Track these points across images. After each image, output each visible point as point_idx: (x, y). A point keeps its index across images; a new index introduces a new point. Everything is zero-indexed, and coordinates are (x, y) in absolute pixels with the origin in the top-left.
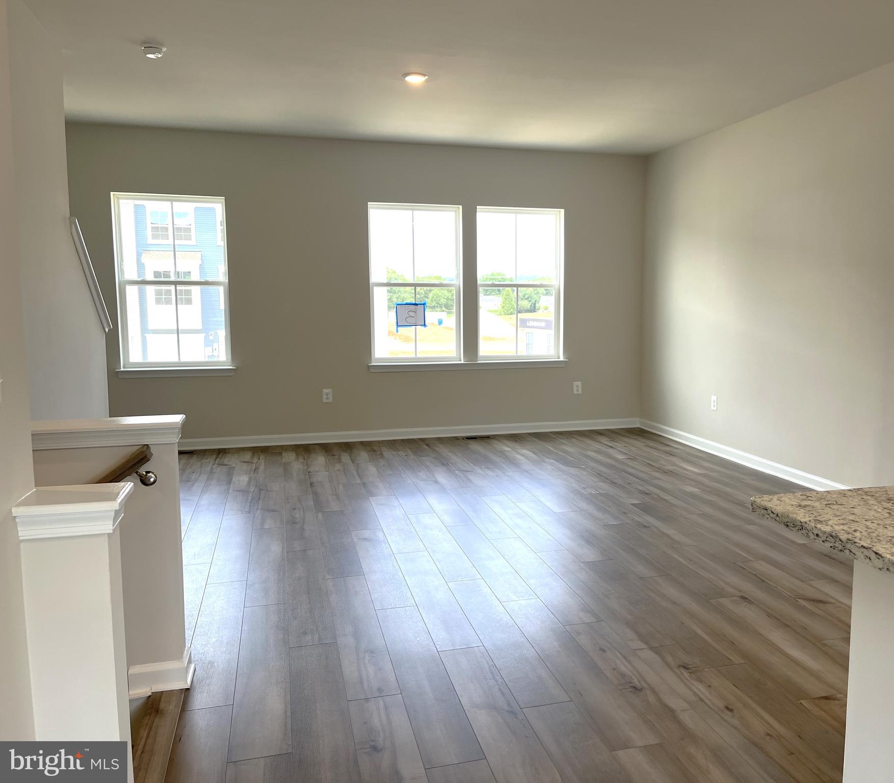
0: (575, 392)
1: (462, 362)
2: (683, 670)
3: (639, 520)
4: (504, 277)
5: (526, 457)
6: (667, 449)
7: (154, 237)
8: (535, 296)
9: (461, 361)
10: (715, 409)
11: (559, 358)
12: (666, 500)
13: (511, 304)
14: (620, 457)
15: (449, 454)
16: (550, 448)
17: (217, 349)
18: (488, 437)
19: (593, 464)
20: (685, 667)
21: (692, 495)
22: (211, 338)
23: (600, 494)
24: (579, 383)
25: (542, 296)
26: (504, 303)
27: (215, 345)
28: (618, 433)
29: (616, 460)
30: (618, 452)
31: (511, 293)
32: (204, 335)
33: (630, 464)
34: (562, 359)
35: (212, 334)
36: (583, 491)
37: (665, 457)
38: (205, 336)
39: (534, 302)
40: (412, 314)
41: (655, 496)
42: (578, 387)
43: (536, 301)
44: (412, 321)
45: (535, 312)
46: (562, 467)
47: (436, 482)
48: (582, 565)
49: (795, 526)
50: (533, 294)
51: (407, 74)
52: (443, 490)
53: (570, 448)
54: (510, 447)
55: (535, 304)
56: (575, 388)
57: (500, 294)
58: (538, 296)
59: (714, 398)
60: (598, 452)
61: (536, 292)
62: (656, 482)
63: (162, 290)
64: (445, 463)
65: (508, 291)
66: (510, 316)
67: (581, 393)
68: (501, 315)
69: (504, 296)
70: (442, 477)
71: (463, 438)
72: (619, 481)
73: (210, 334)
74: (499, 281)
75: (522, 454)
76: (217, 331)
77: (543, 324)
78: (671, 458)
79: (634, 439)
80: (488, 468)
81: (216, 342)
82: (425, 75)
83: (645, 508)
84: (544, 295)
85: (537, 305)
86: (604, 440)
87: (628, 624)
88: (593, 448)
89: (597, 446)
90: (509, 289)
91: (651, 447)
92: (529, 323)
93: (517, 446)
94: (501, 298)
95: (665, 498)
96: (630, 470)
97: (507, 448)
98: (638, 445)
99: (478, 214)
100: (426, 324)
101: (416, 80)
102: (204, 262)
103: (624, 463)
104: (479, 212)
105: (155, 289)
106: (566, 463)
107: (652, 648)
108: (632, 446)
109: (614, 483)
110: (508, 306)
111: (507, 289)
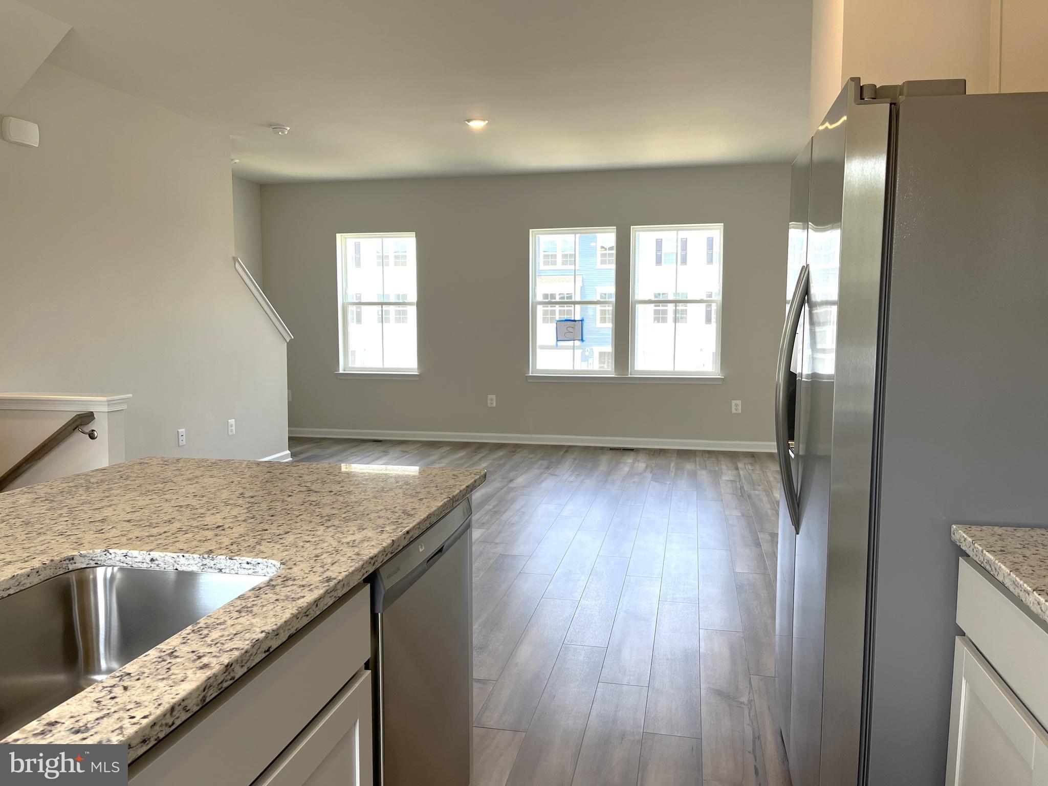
0: (733, 411)
1: (614, 376)
7: (546, 263)
17: (592, 364)
22: (587, 353)
27: (590, 360)
32: (582, 350)
35: (588, 350)
38: (582, 352)
40: (571, 330)
42: (737, 405)
44: (570, 336)
51: (469, 121)
56: (734, 407)
63: (548, 310)
71: (608, 448)
73: (586, 350)
76: (592, 347)
81: (591, 357)
82: (484, 120)
100: (584, 339)
101: (477, 125)
102: (585, 284)
105: (543, 310)
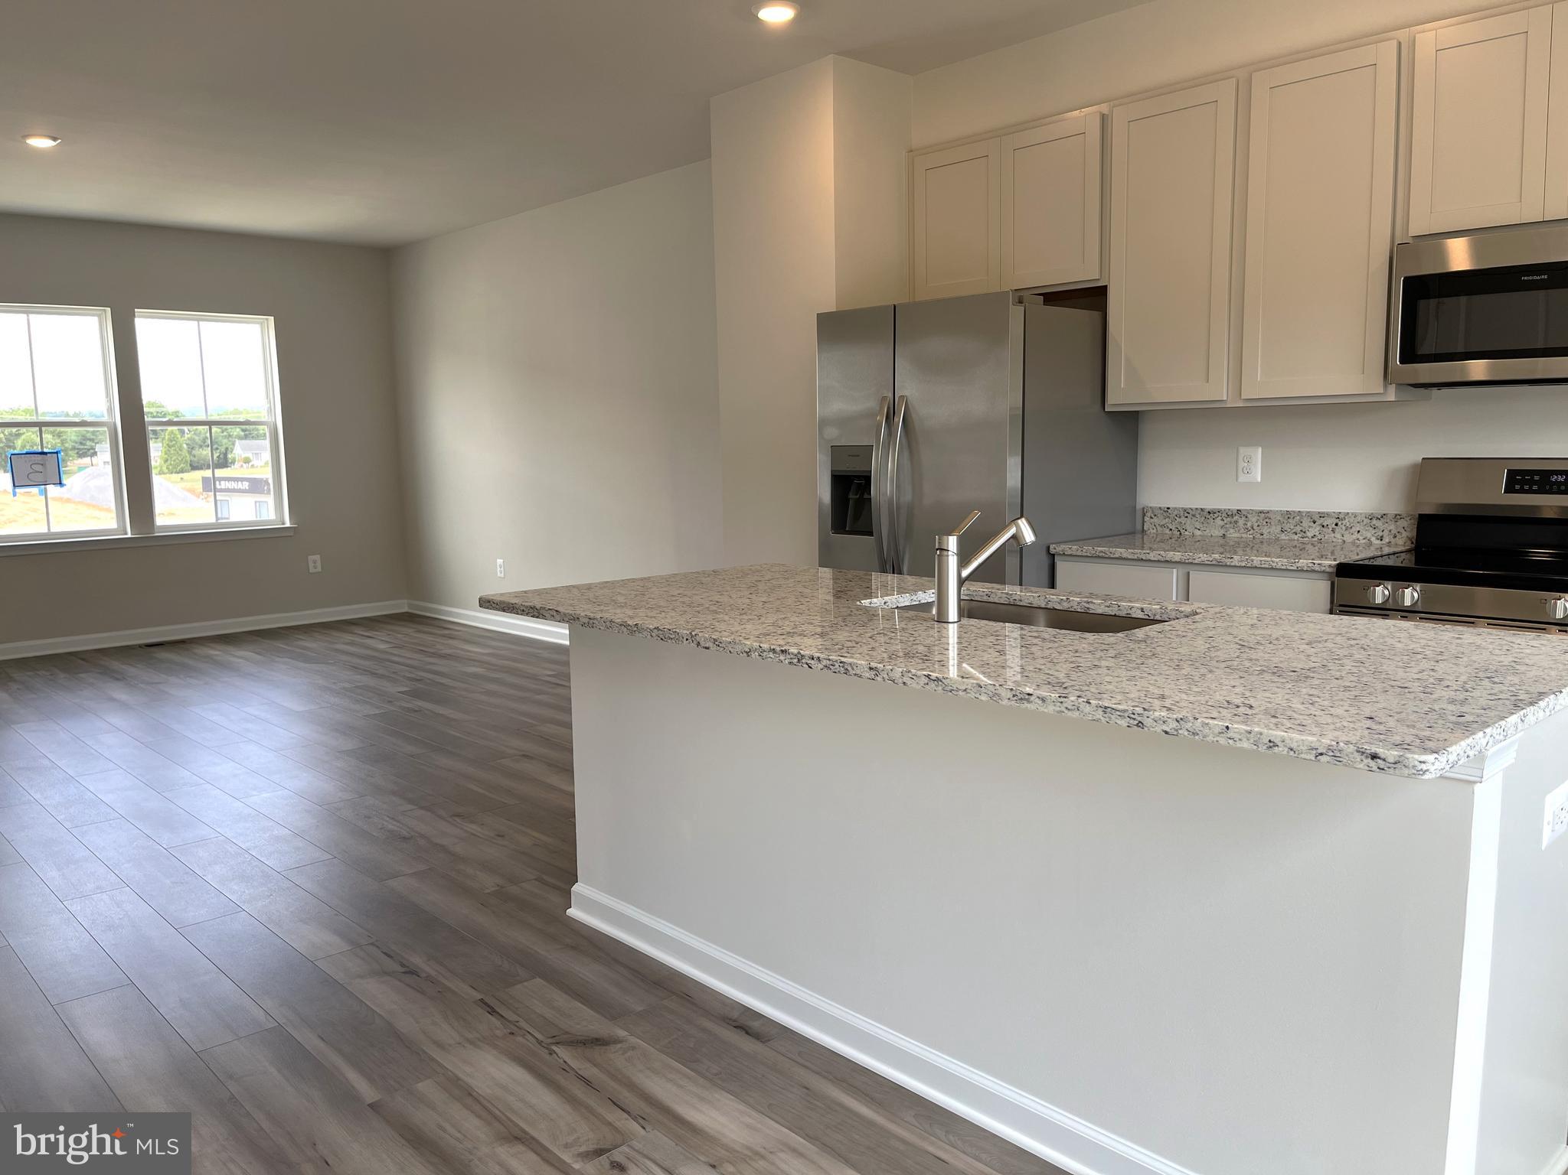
0: (312, 570)
1: (129, 535)
2: (456, 819)
3: (407, 706)
4: (163, 409)
5: (246, 659)
6: (447, 632)
8: (225, 441)
9: (126, 534)
10: (502, 575)
11: (283, 524)
12: (441, 684)
13: (181, 455)
14: (382, 646)
15: (123, 667)
16: (281, 646)
18: (183, 642)
19: (344, 658)
20: (458, 816)
21: (475, 676)
23: (357, 687)
24: (317, 557)
25: (237, 440)
26: (166, 454)
28: (379, 621)
29: (376, 650)
30: (379, 642)
31: (179, 436)
33: (395, 652)
34: (288, 524)
36: (334, 687)
37: (442, 641)
39: (223, 450)
40: (41, 468)
41: (428, 681)
42: (315, 562)
43: (227, 449)
44: (37, 478)
45: (227, 467)
46: (302, 665)
47: (113, 700)
48: (338, 754)
49: (509, 608)
50: (220, 438)
51: (29, 136)
52: (124, 706)
53: (311, 644)
54: (220, 651)
55: (225, 454)
56: (311, 565)
57: (157, 438)
58: (230, 441)
59: (500, 561)
60: (352, 644)
61: (225, 433)
62: (429, 667)
64: (117, 677)
65: (172, 432)
66: (181, 475)
67: (320, 570)
68: (164, 473)
69: (166, 442)
70: (120, 693)
71: (140, 646)
72: (381, 671)
74: (154, 417)
75: (239, 656)
77: (246, 485)
78: (451, 642)
79: (399, 625)
80: (191, 677)
82: (55, 138)
83: (415, 694)
84: (240, 438)
85: (229, 456)
86: (359, 631)
87: (394, 793)
88: (343, 641)
89: (348, 637)
90: (175, 428)
91: (424, 632)
92: (220, 484)
93: (231, 649)
94: (161, 445)
95: (441, 681)
96: (396, 659)
97: (216, 652)
98: (408, 633)
99: (137, 321)
100: (64, 482)
101: (41, 144)
103: (386, 652)
104: (140, 317)
106: (307, 660)
107: (422, 808)
108: (399, 633)
109: (374, 674)
110: (175, 457)
111: (170, 428)
